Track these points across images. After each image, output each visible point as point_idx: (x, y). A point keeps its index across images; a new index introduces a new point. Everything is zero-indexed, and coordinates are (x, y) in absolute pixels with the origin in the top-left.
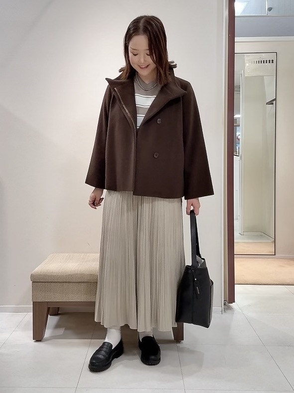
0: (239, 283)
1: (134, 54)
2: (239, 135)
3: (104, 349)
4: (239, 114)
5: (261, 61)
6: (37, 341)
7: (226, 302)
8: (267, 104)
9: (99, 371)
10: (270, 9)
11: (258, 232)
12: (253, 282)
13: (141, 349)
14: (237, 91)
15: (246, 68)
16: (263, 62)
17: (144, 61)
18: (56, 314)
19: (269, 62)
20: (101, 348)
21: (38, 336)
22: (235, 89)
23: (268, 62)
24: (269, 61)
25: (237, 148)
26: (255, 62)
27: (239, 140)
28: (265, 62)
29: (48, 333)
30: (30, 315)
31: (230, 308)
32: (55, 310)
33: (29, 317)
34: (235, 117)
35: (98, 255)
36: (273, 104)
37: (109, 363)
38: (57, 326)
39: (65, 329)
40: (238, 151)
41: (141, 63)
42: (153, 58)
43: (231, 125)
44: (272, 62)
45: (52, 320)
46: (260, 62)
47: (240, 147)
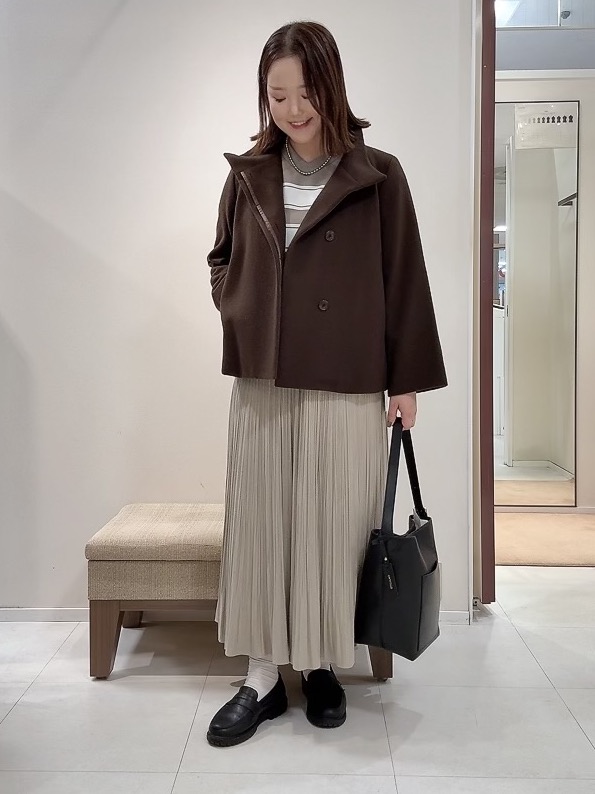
0: (504, 562)
1: (278, 100)
2: (504, 267)
3: (242, 702)
4: (504, 224)
5: (548, 118)
6: (99, 679)
7: (478, 601)
8: (559, 204)
10: (566, 14)
11: (542, 460)
12: (531, 561)
13: (306, 695)
14: (499, 178)
15: (518, 131)
16: (551, 120)
17: (297, 111)
18: (136, 624)
19: (565, 121)
20: (237, 697)
21: (101, 669)
22: (496, 175)
23: (562, 120)
24: (565, 118)
25: (501, 292)
26: (537, 121)
27: (504, 276)
28: (556, 120)
29: (119, 663)
30: (84, 627)
31: (485, 613)
32: (135, 617)
33: (82, 630)
34: (495, 230)
35: (221, 508)
36: (571, 204)
37: (250, 729)
38: (139, 649)
39: (154, 656)
40: (501, 298)
43: (488, 247)
44: (571, 121)
45: (128, 637)
46: (546, 121)
47: (505, 291)
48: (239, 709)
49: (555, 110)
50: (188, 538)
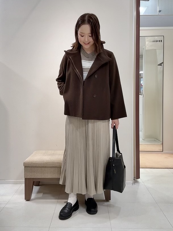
0: (142, 167)
1: (81, 36)
2: (142, 83)
3: (68, 207)
4: (142, 71)
5: (155, 41)
6: (27, 200)
7: (135, 178)
8: (158, 65)
9: (65, 219)
10: (160, 11)
11: (153, 138)
12: (151, 167)
13: (86, 205)
14: (141, 58)
15: (146, 44)
18: (38, 185)
19: (160, 42)
20: (66, 206)
21: (28, 198)
22: (140, 57)
23: (159, 41)
25: (141, 90)
26: (152, 41)
27: (142, 86)
28: (157, 41)
29: (33, 196)
31: (137, 182)
32: (38, 183)
33: (23, 186)
34: (140, 73)
36: (161, 65)
37: (70, 215)
38: (39, 192)
39: (43, 194)
40: (141, 92)
41: (86, 41)
42: (93, 38)
43: (138, 77)
45: (36, 189)
47: (143, 90)
48: (67, 209)
49: (157, 38)
50: (53, 160)
